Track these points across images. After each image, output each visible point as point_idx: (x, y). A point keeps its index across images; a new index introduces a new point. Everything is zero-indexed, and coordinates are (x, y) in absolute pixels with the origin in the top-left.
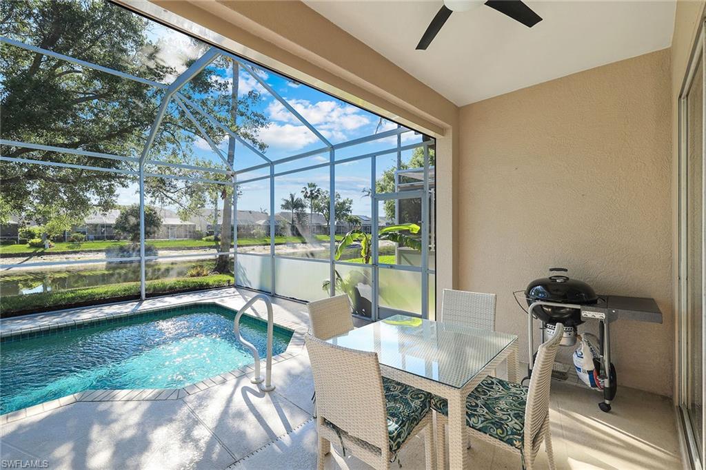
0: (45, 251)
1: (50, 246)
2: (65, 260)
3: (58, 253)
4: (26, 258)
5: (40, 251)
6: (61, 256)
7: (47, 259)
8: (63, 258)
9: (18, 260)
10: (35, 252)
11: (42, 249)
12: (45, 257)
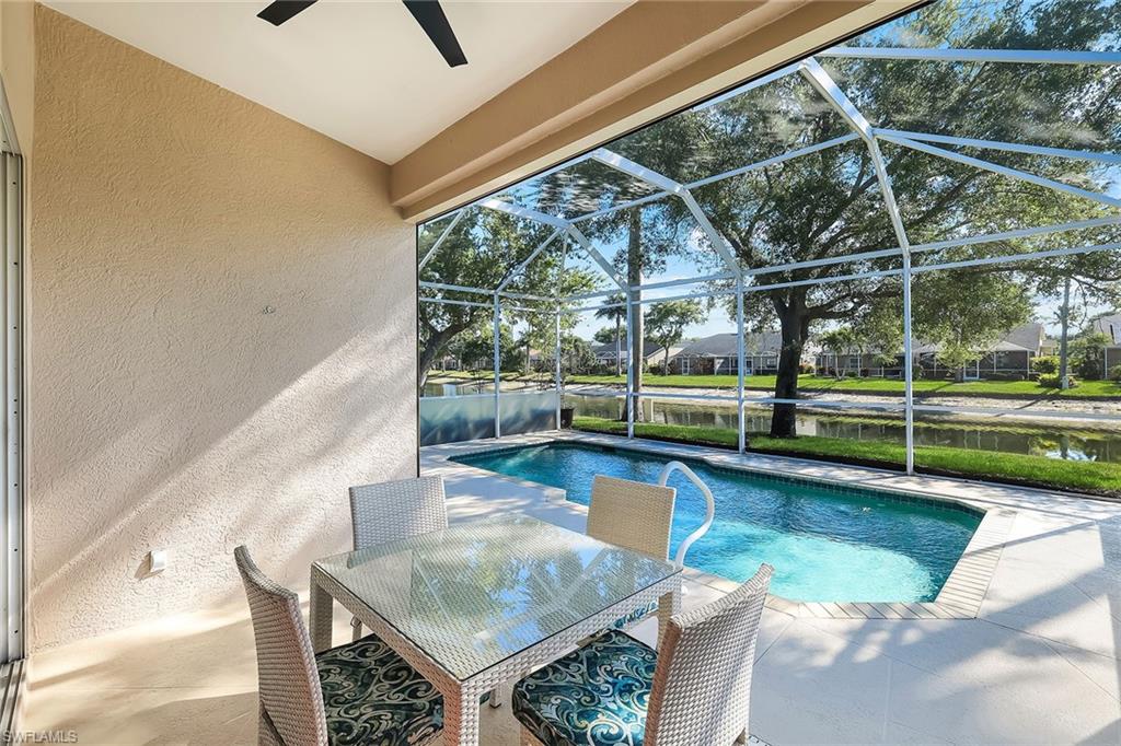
0: (1062, 393)
1: (1071, 386)
2: (1091, 411)
3: (1082, 399)
4: (1029, 402)
5: (1052, 392)
6: (1087, 404)
7: (1062, 405)
8: (1089, 407)
9: (1018, 404)
10: (1045, 393)
11: (1057, 390)
12: (1058, 403)
